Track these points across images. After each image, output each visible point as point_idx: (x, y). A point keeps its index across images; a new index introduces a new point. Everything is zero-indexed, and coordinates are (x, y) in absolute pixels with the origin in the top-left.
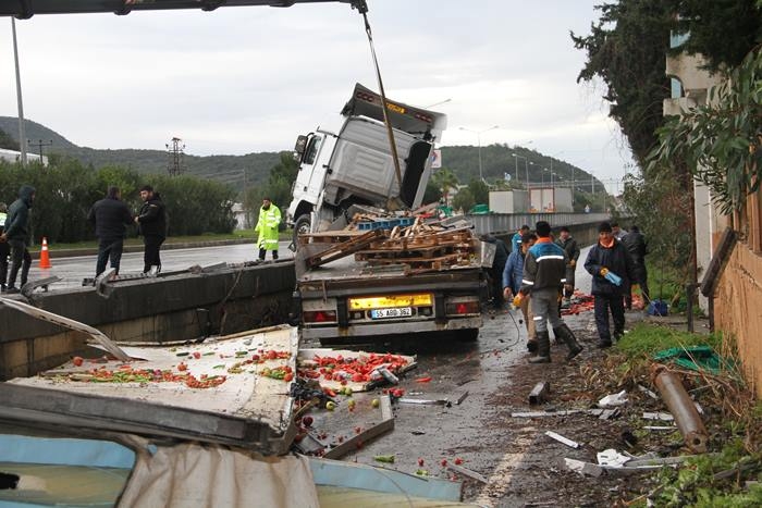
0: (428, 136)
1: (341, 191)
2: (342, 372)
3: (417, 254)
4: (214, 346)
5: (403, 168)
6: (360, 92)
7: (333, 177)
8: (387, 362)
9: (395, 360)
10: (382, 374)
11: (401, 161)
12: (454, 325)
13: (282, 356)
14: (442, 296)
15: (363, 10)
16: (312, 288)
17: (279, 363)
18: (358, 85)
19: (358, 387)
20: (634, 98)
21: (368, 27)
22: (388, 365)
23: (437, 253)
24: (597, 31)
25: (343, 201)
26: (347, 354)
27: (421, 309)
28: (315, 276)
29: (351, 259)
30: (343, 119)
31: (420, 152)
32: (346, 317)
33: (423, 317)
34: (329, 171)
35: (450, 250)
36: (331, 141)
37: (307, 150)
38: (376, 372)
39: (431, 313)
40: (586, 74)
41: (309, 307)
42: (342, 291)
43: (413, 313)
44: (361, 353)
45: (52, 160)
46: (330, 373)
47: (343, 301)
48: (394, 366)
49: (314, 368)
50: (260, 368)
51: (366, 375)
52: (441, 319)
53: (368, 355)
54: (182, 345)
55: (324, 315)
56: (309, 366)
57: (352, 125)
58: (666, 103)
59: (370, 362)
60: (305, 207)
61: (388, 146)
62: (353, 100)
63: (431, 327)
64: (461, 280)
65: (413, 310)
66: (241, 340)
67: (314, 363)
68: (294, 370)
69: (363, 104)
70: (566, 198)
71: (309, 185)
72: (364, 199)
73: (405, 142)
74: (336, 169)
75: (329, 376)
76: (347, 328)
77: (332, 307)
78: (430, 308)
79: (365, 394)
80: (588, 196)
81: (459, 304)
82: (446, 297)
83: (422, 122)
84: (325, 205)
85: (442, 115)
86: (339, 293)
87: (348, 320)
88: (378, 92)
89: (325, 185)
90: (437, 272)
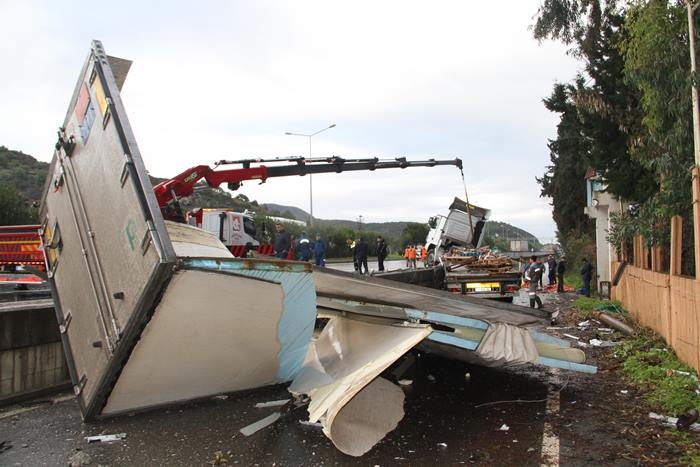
0: (483, 218)
1: (447, 240)
3: (491, 266)
5: (474, 231)
6: (457, 200)
7: (445, 234)
11: (473, 228)
12: (506, 295)
14: (503, 284)
15: (461, 168)
16: (451, 279)
18: (456, 198)
20: (565, 204)
21: (463, 174)
23: (500, 267)
24: (546, 176)
25: (449, 244)
27: (495, 289)
28: (452, 274)
29: (463, 268)
30: (449, 211)
31: (480, 225)
32: (465, 291)
33: (496, 292)
34: (443, 232)
35: (504, 265)
36: (444, 220)
37: (433, 223)
39: (499, 290)
40: (543, 194)
41: (450, 286)
42: (463, 281)
45: (308, 223)
47: (464, 285)
52: (503, 293)
55: (457, 290)
57: (453, 213)
58: (585, 209)
60: (432, 246)
61: (469, 223)
62: (454, 203)
63: (499, 295)
64: (510, 277)
65: (492, 289)
69: (457, 205)
70: (525, 245)
71: (434, 237)
72: (457, 243)
73: (475, 220)
74: (446, 231)
77: (460, 286)
78: (499, 288)
80: (533, 244)
81: (510, 287)
82: (505, 284)
83: (481, 212)
84: (441, 246)
85: (489, 210)
88: (466, 201)
89: (442, 238)
90: (501, 274)
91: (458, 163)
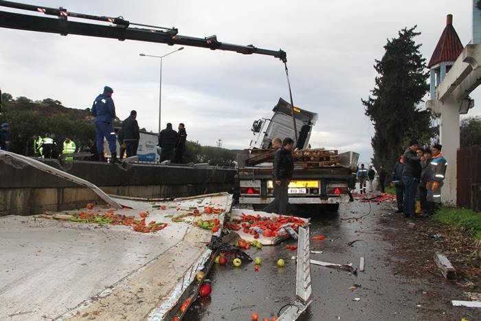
0: (310, 123)
2: (256, 228)
4: (179, 203)
5: (298, 136)
6: (282, 102)
7: (268, 137)
8: (291, 222)
9: (296, 220)
10: (287, 231)
11: (298, 133)
12: (332, 201)
13: (217, 212)
14: (325, 182)
15: (285, 61)
16: (246, 173)
17: (212, 217)
18: (281, 99)
19: (268, 241)
21: (286, 69)
22: (292, 224)
26: (263, 214)
27: (312, 190)
30: (273, 113)
31: (306, 129)
32: (266, 192)
33: (313, 195)
34: (266, 135)
36: (268, 123)
37: (258, 126)
38: (283, 230)
39: (318, 192)
41: (243, 184)
43: (307, 192)
44: (273, 214)
46: (248, 228)
47: (264, 182)
48: (296, 225)
49: (239, 222)
50: (197, 219)
51: (275, 232)
52: (324, 197)
53: (278, 216)
54: (161, 201)
55: (254, 190)
56: (235, 221)
57: (277, 116)
59: (279, 221)
61: (293, 126)
62: (278, 105)
63: (317, 201)
64: (338, 173)
65: (307, 190)
66: (197, 200)
67: (240, 218)
68: (222, 223)
69: (282, 107)
71: (257, 141)
73: (300, 124)
74: (269, 134)
75: (247, 230)
76: (266, 199)
77: (258, 185)
78: (318, 189)
79: (273, 248)
81: (335, 188)
82: (328, 183)
83: (308, 117)
85: (316, 114)
86: (263, 177)
87: (267, 194)
88: (290, 102)
89: (264, 141)
90: (323, 168)
91: (282, 55)
